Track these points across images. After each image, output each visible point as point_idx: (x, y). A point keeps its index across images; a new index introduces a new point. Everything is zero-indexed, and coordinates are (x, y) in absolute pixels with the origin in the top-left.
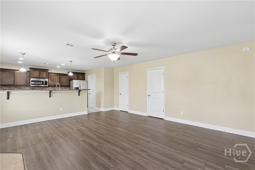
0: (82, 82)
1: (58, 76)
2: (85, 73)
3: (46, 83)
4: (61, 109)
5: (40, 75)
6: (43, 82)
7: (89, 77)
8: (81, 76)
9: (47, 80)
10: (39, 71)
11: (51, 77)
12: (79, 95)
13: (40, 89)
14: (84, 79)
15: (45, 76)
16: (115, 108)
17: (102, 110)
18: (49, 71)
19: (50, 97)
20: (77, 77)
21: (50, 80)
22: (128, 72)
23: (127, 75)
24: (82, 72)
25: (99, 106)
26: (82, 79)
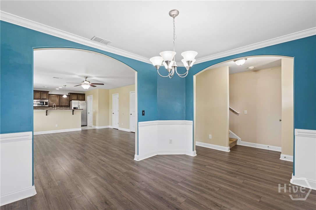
0: (81, 102)
1: (58, 97)
2: (85, 94)
3: (46, 103)
4: (57, 126)
5: (41, 96)
6: (43, 102)
7: (88, 98)
8: (81, 97)
9: (47, 101)
10: (40, 93)
11: (52, 98)
12: (73, 114)
13: (41, 109)
14: (84, 99)
15: (45, 97)
16: (110, 127)
17: (97, 127)
18: (49, 93)
19: (47, 115)
20: (77, 97)
21: (51, 100)
22: (118, 94)
23: (118, 96)
24: (83, 93)
25: (95, 124)
26: (82, 99)
